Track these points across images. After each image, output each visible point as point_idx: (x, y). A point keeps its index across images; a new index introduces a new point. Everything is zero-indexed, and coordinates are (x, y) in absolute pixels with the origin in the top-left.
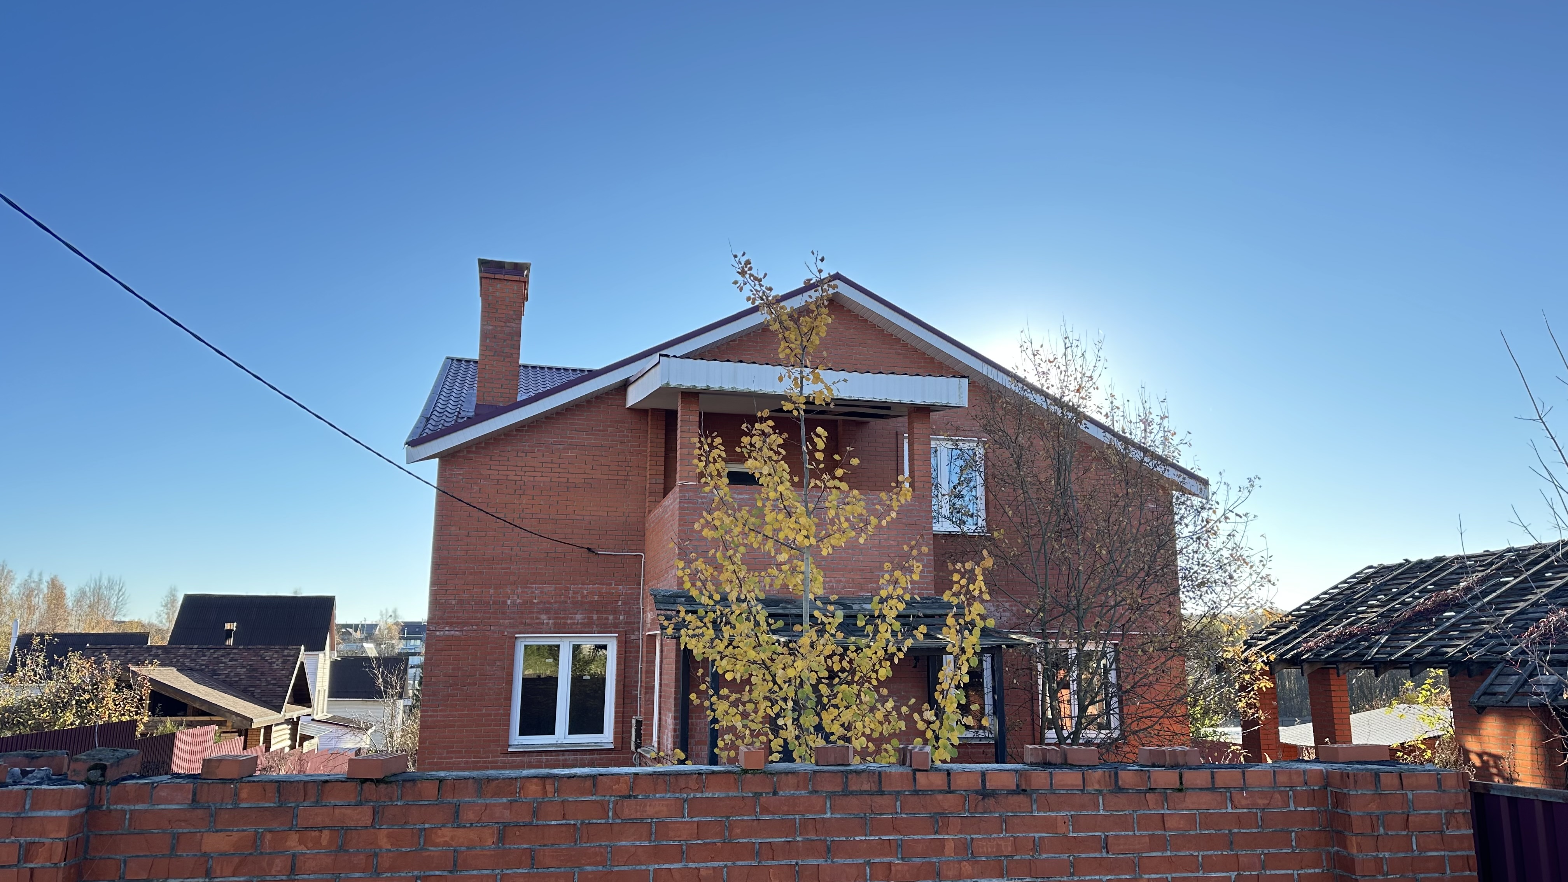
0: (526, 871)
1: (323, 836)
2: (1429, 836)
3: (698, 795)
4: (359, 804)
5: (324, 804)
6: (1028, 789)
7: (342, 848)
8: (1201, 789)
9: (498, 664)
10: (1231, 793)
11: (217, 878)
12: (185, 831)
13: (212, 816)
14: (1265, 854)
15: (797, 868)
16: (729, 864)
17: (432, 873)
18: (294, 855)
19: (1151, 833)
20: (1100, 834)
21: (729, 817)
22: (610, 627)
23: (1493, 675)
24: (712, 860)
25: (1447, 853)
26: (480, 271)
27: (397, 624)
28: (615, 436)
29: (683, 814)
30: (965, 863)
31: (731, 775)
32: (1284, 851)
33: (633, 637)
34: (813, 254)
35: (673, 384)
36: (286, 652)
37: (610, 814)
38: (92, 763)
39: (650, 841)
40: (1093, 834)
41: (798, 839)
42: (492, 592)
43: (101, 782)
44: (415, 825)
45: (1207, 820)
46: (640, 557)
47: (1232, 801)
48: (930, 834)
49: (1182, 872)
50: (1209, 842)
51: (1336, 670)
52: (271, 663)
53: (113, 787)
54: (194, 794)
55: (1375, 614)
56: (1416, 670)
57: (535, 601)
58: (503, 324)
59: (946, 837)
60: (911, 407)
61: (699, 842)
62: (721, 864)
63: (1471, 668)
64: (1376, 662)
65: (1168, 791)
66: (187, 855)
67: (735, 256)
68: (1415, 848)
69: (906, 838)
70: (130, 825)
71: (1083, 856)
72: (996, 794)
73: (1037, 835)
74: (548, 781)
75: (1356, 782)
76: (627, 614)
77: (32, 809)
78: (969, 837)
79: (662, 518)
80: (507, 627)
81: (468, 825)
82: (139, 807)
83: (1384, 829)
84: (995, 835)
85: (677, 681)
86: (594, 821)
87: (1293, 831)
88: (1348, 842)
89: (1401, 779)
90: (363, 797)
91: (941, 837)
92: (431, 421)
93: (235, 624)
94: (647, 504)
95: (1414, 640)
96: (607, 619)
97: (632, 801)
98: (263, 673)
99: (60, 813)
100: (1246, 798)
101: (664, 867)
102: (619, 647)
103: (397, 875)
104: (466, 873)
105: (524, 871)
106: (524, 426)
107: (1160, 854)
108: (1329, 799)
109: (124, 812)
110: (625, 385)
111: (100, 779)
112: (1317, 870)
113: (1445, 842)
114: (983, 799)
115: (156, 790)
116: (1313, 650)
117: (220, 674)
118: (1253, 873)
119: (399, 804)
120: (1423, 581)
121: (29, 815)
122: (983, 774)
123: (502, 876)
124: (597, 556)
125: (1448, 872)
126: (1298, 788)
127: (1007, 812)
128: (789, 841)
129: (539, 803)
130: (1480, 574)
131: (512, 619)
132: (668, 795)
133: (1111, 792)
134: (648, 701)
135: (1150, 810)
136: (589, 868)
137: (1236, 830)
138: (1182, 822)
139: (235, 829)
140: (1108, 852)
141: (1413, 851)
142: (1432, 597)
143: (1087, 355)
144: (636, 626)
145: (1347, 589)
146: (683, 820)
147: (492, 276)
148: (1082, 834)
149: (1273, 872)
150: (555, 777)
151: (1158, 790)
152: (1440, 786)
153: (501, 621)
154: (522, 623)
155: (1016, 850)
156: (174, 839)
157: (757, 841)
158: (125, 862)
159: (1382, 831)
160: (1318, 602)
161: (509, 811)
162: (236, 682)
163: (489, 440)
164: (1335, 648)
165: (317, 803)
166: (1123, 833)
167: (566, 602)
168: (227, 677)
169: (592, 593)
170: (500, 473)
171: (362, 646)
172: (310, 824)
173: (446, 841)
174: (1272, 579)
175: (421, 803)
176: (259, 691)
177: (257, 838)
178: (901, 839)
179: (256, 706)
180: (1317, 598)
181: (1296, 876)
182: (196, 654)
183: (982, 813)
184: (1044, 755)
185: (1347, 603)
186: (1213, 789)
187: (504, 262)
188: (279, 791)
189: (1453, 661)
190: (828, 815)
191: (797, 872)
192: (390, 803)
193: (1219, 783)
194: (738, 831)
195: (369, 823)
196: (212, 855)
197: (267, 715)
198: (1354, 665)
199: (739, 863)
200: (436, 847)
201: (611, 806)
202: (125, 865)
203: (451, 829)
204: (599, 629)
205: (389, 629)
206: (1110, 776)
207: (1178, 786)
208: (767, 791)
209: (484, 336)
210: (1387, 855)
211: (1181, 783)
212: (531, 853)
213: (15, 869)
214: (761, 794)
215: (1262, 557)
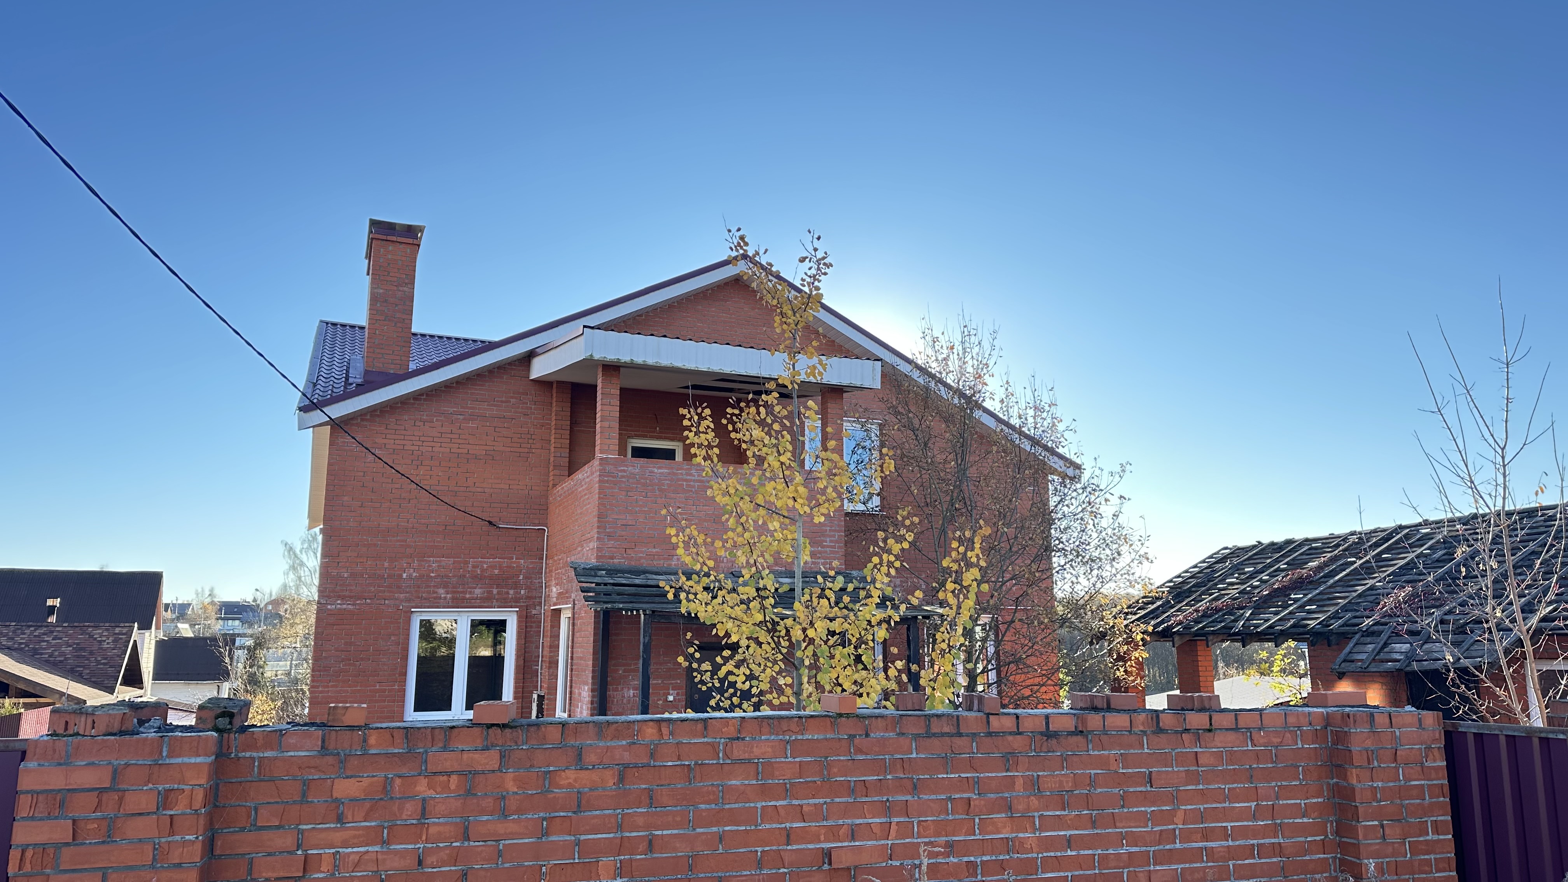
0: (645, 810)
1: (451, 780)
2: (1412, 768)
3: (800, 737)
4: (486, 749)
5: (451, 749)
6: (1084, 730)
7: (470, 793)
8: (1227, 729)
9: (393, 638)
10: (1251, 733)
11: (348, 823)
12: (315, 777)
13: (342, 762)
14: (1279, 786)
15: (888, 804)
16: (828, 800)
17: (557, 814)
18: (424, 800)
19: (1186, 768)
20: (1145, 770)
21: (827, 757)
22: (510, 602)
23: (1351, 645)
24: (814, 797)
25: (1426, 782)
26: (371, 232)
27: (212, 603)
28: (518, 407)
29: (787, 755)
30: (1032, 798)
31: (828, 718)
32: (1293, 783)
33: (534, 612)
34: (810, 232)
35: (597, 357)
36: (117, 630)
37: (721, 755)
38: (219, 711)
39: (757, 779)
40: (1140, 770)
41: (888, 777)
42: (386, 564)
43: (229, 729)
44: (540, 768)
45: (1232, 757)
46: (543, 531)
47: (1252, 740)
48: (1002, 772)
49: (1211, 804)
50: (1234, 776)
51: (1205, 642)
52: (100, 642)
53: (241, 735)
54: (323, 741)
55: (1236, 591)
56: (1279, 642)
57: (432, 575)
58: (395, 288)
59: (1016, 774)
60: (825, 388)
61: (801, 780)
62: (822, 801)
63: (1331, 638)
64: (1243, 634)
65: (1200, 732)
66: (318, 801)
67: (729, 231)
68: (1401, 778)
69: (982, 775)
70: (259, 773)
71: (1131, 790)
72: (1059, 735)
73: (1093, 772)
74: (664, 724)
75: (1355, 721)
76: (528, 588)
77: (169, 756)
78: (1035, 774)
79: (573, 492)
80: (402, 601)
81: (591, 767)
82: (268, 754)
83: (1377, 761)
84: (1058, 772)
85: (594, 653)
86: (707, 762)
87: (1300, 766)
88: (1349, 773)
89: (1390, 719)
90: (489, 742)
91: (1011, 774)
92: (319, 387)
93: (59, 599)
94: (551, 478)
95: (1276, 613)
96: (508, 593)
97: (740, 743)
98: (91, 653)
99: (199, 760)
100: (1263, 737)
101: (770, 804)
102: (519, 622)
103: (524, 817)
104: (590, 813)
105: (643, 810)
106: (422, 395)
107: (1194, 787)
108: (1329, 737)
109: (253, 759)
110: (531, 355)
111: (229, 727)
112: (1320, 800)
113: (1425, 772)
114: (1047, 740)
115: (284, 737)
116: (1183, 623)
117: (42, 654)
118: (1269, 803)
119: (524, 748)
120: (1277, 561)
121: (167, 762)
122: (1047, 717)
123: (623, 815)
124: (498, 530)
125: (1427, 798)
126: (1305, 728)
127: (1068, 751)
128: (880, 780)
129: (656, 745)
130: (1329, 555)
131: (407, 593)
132: (773, 737)
133: (1154, 733)
134: (552, 675)
135: (1185, 748)
136: (703, 806)
137: (1255, 766)
138: (1212, 759)
139: (365, 775)
140: (1151, 786)
141: (1400, 781)
142: (1288, 575)
143: (983, 343)
144: (538, 600)
145: (1207, 568)
146: (787, 760)
147: (384, 237)
148: (1130, 771)
149: (1285, 802)
150: (669, 720)
151: (1192, 731)
152: (1420, 725)
153: (396, 595)
154: (418, 597)
155: (1076, 786)
156: (304, 785)
157: (852, 779)
158: (256, 809)
159: (1376, 764)
160: (1180, 579)
161: (628, 753)
162: (61, 662)
163: (384, 407)
164: (1204, 622)
165: (445, 748)
166: (1164, 769)
167: (464, 576)
168: (50, 656)
169: (493, 567)
170: (397, 442)
171: (177, 626)
172: (439, 769)
173: (570, 783)
174: (1150, 556)
175: (545, 747)
176: (88, 672)
177: (387, 783)
178: (978, 777)
179: (86, 687)
180: (1179, 576)
181: (1303, 805)
182: (14, 632)
183: (1046, 752)
184: (1092, 701)
185: (1209, 581)
186: (1236, 729)
187: (395, 224)
188: (407, 738)
189: (1314, 633)
190: (914, 755)
191: (888, 807)
192: (515, 747)
193: (1241, 724)
194: (835, 770)
195: (496, 766)
196: (343, 800)
197: (99, 696)
198: (1221, 637)
199: (837, 800)
200: (560, 789)
201: (721, 747)
202: (256, 813)
203: (575, 772)
204: (499, 604)
205: (204, 608)
206: (1152, 718)
207: (1208, 727)
208: (860, 733)
209: (374, 299)
210: (1380, 784)
211: (1211, 724)
212: (649, 793)
213: (154, 816)
214: (855, 736)
215: (1141, 536)
